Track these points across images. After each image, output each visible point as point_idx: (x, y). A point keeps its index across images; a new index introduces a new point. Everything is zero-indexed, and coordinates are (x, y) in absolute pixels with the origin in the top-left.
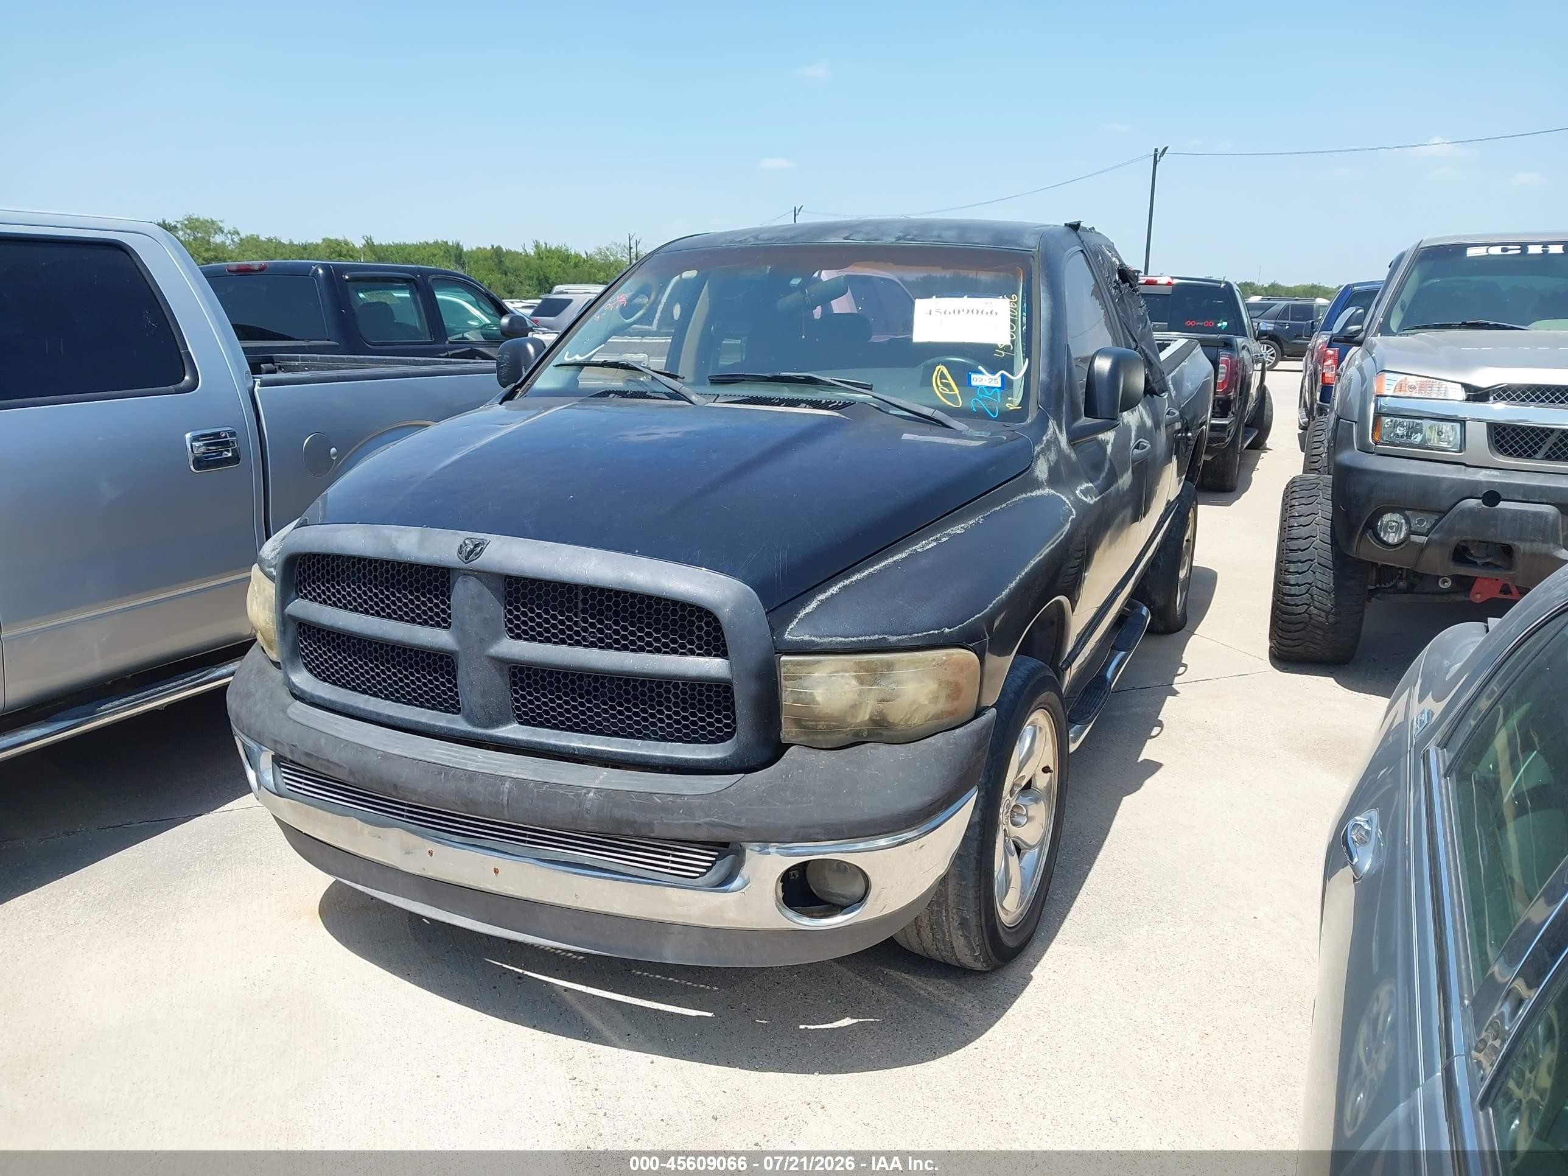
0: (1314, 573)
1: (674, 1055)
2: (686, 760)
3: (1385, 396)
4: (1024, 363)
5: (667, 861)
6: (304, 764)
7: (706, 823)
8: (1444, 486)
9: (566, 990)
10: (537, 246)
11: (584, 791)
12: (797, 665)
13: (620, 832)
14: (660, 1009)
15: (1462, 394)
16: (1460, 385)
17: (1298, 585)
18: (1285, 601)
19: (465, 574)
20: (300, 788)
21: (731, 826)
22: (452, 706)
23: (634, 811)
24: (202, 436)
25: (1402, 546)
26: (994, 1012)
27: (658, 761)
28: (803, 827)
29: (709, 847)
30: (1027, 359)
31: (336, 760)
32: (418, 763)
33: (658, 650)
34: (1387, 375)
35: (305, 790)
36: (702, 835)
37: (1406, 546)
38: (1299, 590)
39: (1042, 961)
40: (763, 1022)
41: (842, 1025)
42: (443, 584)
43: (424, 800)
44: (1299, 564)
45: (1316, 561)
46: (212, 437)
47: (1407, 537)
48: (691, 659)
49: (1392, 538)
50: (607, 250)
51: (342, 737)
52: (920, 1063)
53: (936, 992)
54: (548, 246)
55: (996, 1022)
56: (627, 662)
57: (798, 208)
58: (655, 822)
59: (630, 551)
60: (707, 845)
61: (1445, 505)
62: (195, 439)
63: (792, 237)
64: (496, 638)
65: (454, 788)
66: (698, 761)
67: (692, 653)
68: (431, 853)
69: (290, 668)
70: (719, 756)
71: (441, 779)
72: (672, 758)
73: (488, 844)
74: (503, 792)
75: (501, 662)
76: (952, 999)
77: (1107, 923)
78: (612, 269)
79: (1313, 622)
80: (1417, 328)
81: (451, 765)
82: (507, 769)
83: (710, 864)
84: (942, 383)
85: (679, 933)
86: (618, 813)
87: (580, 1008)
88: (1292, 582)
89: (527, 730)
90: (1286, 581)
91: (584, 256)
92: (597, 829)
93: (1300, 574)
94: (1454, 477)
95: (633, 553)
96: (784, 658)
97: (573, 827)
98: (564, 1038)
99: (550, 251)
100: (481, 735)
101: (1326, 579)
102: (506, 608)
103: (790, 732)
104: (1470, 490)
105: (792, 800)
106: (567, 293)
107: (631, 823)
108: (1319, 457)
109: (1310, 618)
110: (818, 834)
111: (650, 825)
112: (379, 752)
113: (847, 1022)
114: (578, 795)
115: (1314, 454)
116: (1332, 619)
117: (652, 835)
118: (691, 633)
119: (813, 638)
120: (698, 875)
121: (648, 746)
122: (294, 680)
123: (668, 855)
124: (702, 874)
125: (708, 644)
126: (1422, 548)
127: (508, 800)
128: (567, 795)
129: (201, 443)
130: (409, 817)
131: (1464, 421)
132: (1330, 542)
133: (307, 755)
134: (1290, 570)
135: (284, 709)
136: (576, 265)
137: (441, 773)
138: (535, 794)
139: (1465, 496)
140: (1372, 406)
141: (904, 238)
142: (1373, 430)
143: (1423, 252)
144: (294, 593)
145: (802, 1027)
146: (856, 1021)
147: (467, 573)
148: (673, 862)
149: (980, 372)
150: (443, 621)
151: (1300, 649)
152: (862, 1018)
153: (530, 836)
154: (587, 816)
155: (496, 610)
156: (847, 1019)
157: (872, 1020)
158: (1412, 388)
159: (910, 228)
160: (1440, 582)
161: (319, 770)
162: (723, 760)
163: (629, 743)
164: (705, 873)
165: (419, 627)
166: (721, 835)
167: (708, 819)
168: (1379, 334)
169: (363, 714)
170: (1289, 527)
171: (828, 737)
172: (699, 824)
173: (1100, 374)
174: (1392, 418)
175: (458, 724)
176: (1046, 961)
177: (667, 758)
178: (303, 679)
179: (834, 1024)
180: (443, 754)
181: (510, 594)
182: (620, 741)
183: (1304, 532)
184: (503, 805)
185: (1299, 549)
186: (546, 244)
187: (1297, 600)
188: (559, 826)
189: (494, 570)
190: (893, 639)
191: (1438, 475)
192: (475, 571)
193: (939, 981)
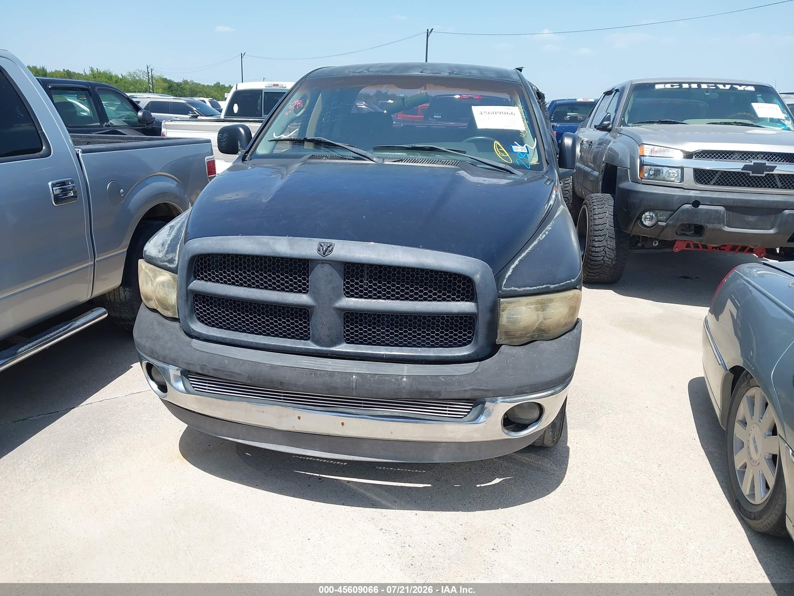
0: (607, 241)
1: (425, 509)
2: (448, 357)
3: (646, 156)
4: (534, 141)
5: (446, 410)
6: (212, 375)
7: (470, 389)
8: (675, 198)
9: (348, 482)
10: (92, 70)
11: (400, 377)
12: (509, 303)
13: (422, 398)
14: (403, 485)
15: (681, 155)
16: (680, 151)
17: (599, 247)
18: (593, 255)
19: (322, 263)
20: (205, 389)
21: (484, 389)
22: (305, 337)
23: (431, 386)
24: (57, 183)
25: (654, 227)
26: (562, 466)
27: (432, 359)
28: (520, 387)
29: (470, 401)
30: (535, 138)
31: (238, 371)
32: (295, 369)
33: (435, 300)
34: (645, 146)
35: (208, 390)
36: (468, 396)
37: (656, 227)
38: (600, 249)
39: (568, 438)
40: (458, 485)
41: (497, 482)
42: (304, 269)
43: (300, 389)
44: (600, 237)
45: (607, 235)
46: (59, 185)
47: (657, 223)
48: (453, 303)
49: (647, 223)
50: (134, 73)
51: (239, 358)
52: (545, 496)
53: (530, 460)
54: (99, 71)
55: (566, 471)
56: (417, 307)
57: (243, 54)
58: (442, 391)
59: (417, 246)
60: (468, 400)
61: (675, 207)
62: (54, 185)
63: (390, 71)
64: (338, 297)
65: (321, 381)
66: (454, 357)
67: (454, 300)
68: (299, 418)
69: (190, 320)
70: (466, 353)
71: (312, 378)
72: (440, 356)
73: (340, 410)
74: (353, 381)
75: (341, 310)
76: (540, 462)
77: (586, 417)
78: (138, 84)
79: (605, 264)
80: (639, 123)
81: (316, 369)
82: (351, 369)
83: (469, 410)
84: (499, 150)
85: (444, 447)
86: (421, 387)
87: (361, 491)
88: (596, 246)
89: (352, 346)
90: (593, 245)
91: (120, 77)
92: (409, 397)
93: (600, 242)
94: (680, 194)
95: (420, 247)
96: (502, 300)
97: (394, 397)
98: (363, 508)
99: (100, 73)
100: (325, 351)
101: (612, 244)
102: (345, 280)
103: (501, 338)
104: (686, 200)
105: (513, 373)
106: (136, 98)
107: (428, 392)
108: (568, 185)
109: (604, 263)
110: (526, 390)
111: (439, 393)
112: (267, 365)
113: (497, 481)
114: (396, 380)
115: (566, 183)
116: (614, 262)
117: (440, 398)
118: (454, 289)
119: (516, 289)
120: (463, 416)
121: (424, 351)
122: (193, 327)
123: (446, 407)
124: (465, 416)
125: (463, 294)
126: (664, 228)
127: (356, 386)
128: (391, 380)
129: (57, 188)
130: (284, 399)
131: (683, 168)
132: (613, 226)
133: (215, 370)
134: (596, 240)
135: (189, 344)
136: (116, 82)
137: (312, 373)
138: (372, 382)
139: (684, 203)
140: (638, 161)
141: (452, 73)
142: (640, 172)
143: (635, 86)
144: (193, 277)
145: (478, 486)
146: (501, 479)
147: (323, 262)
148: (449, 411)
149: (516, 145)
150: (304, 290)
151: (597, 277)
152: (504, 478)
153: (364, 404)
154: (403, 390)
155: (339, 281)
156: (497, 479)
157: (509, 478)
158: (657, 152)
159: (452, 68)
160: (653, 242)
161: (224, 378)
162: (468, 355)
163: (413, 350)
164: (466, 415)
165: (287, 294)
166: (477, 394)
167: (471, 387)
168: (622, 126)
169: (246, 344)
170: (594, 219)
171: (519, 340)
172: (466, 390)
173: (568, 146)
174: (649, 166)
175: (311, 346)
176: (570, 439)
177: (437, 356)
178: (199, 327)
179: (492, 482)
180: (308, 363)
181: (348, 273)
182: (408, 349)
183: (601, 221)
184: (352, 388)
185: (600, 230)
186: (97, 70)
187: (599, 254)
188: (387, 397)
189: (339, 260)
190: (552, 286)
191: (673, 194)
192: (329, 261)
193: (528, 454)
